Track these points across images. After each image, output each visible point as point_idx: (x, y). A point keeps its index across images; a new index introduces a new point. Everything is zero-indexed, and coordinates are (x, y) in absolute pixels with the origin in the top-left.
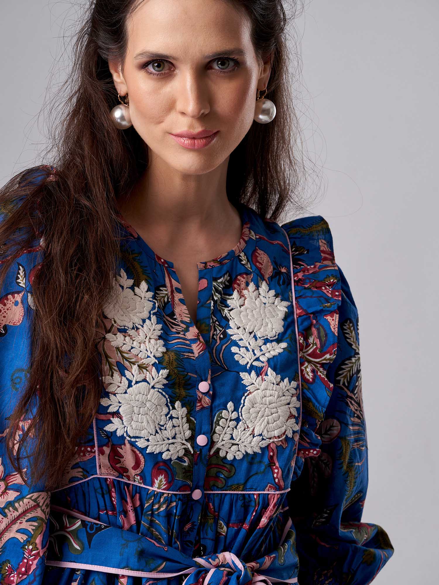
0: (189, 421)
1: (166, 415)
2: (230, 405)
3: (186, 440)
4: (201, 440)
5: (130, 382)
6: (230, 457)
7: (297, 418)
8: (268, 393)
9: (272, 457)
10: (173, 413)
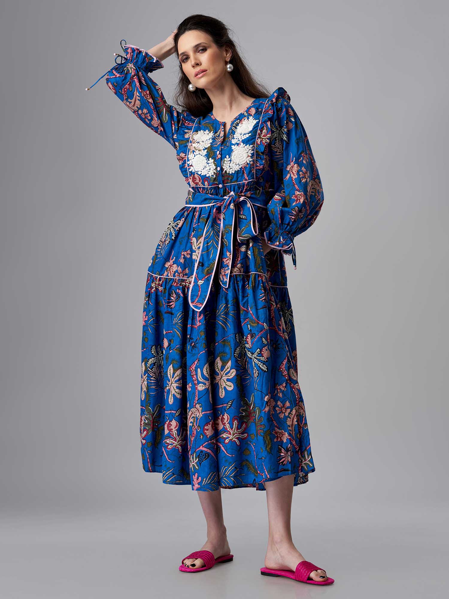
0: (214, 163)
1: (206, 163)
2: (227, 156)
3: (214, 170)
4: (219, 169)
5: (195, 155)
6: (231, 173)
7: (252, 157)
8: (240, 150)
9: (243, 171)
10: (209, 162)
